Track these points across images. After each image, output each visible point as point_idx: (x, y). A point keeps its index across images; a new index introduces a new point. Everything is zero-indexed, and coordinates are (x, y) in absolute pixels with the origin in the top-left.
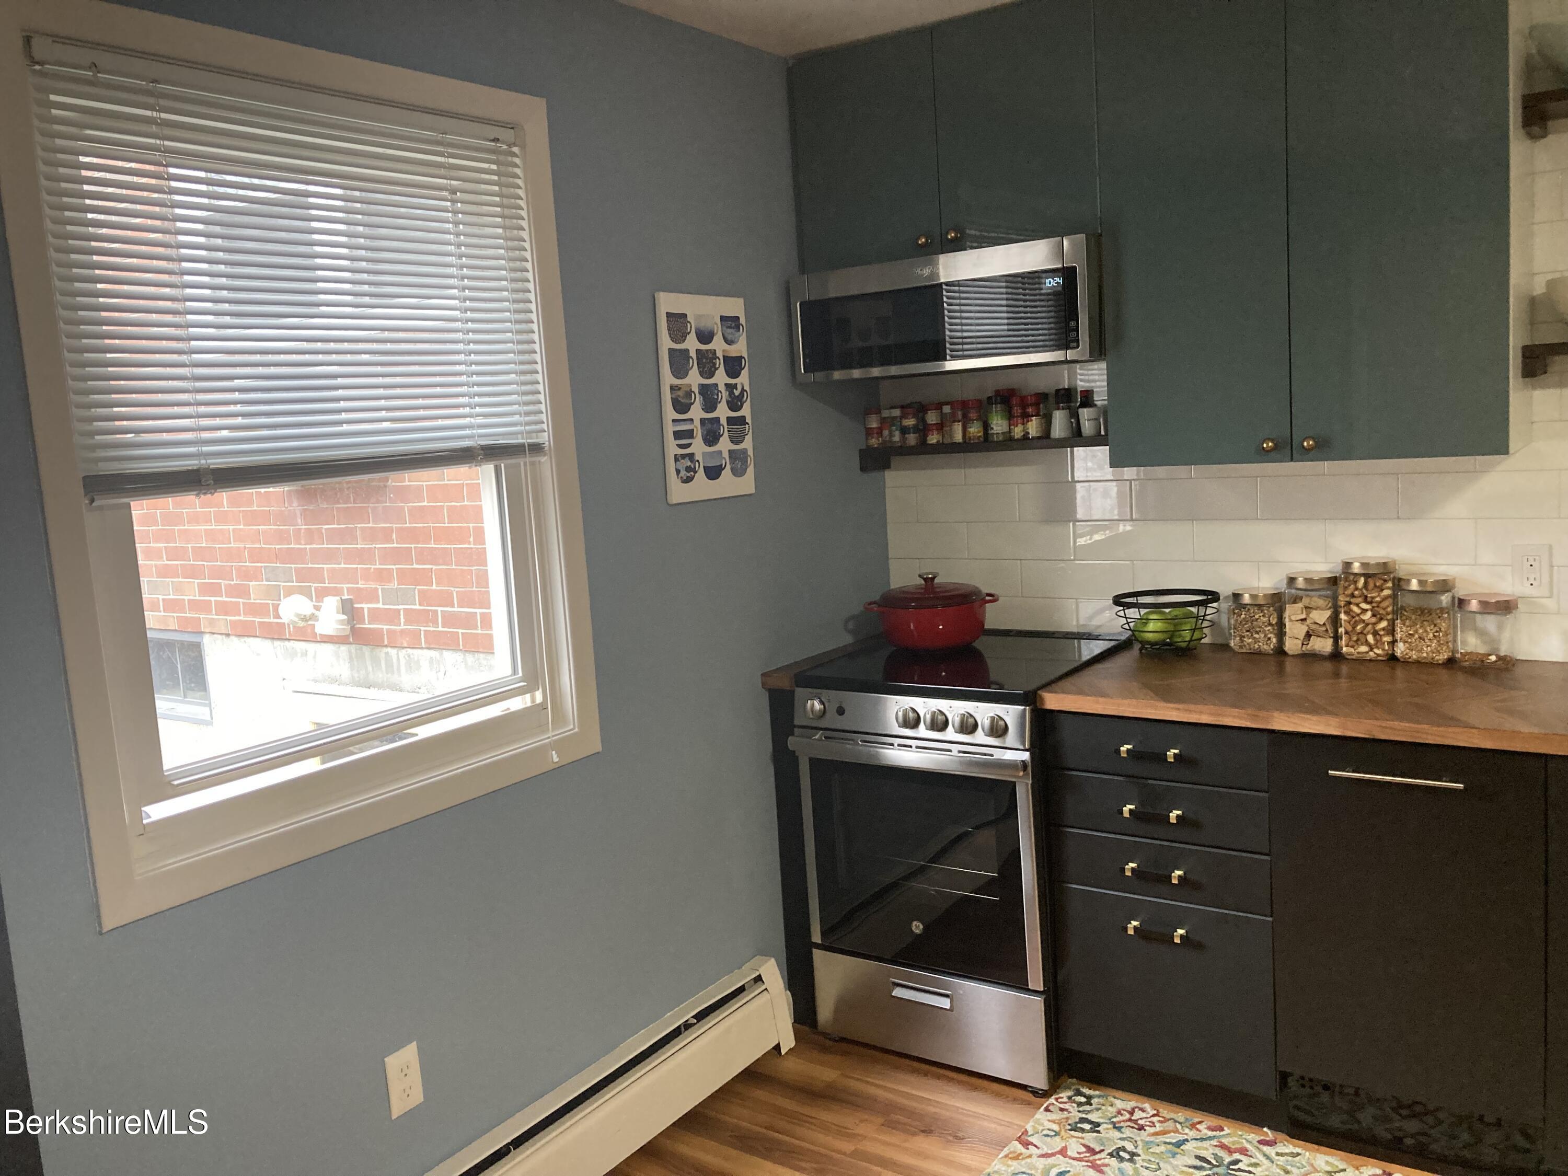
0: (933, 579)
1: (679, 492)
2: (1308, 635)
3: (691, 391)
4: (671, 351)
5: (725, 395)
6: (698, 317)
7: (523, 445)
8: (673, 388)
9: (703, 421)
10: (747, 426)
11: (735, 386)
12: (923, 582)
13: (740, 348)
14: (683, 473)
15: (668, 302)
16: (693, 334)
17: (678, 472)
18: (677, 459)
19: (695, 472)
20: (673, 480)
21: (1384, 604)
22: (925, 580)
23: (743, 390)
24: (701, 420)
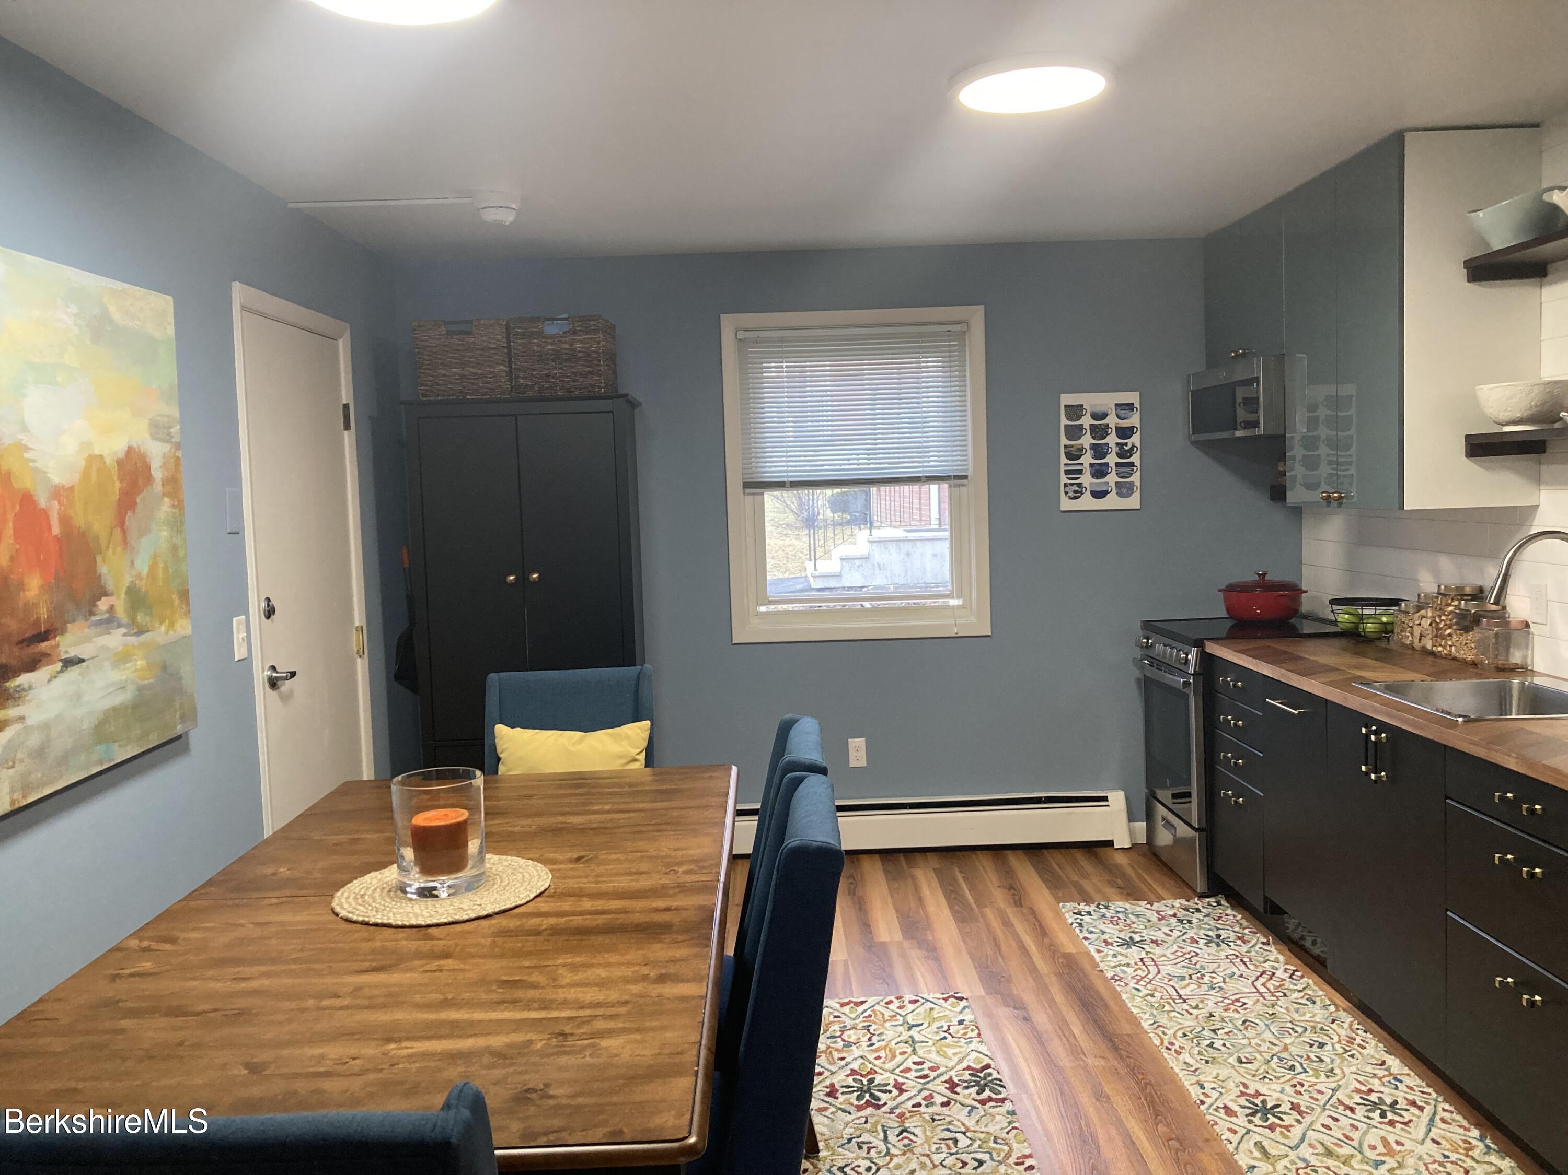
0: (1264, 575)
1: (1066, 504)
2: (1421, 636)
3: (1083, 448)
4: (1066, 426)
5: (1115, 449)
6: (1091, 406)
7: (950, 476)
8: (1066, 446)
9: (1091, 465)
10: (1135, 468)
11: (1126, 444)
12: (1258, 578)
13: (1134, 420)
14: (1071, 494)
15: (1067, 399)
16: (1088, 415)
17: (1066, 493)
18: (1066, 485)
19: (1082, 494)
20: (1063, 498)
21: (1450, 617)
22: (1259, 575)
23: (1133, 446)
24: (1090, 464)
